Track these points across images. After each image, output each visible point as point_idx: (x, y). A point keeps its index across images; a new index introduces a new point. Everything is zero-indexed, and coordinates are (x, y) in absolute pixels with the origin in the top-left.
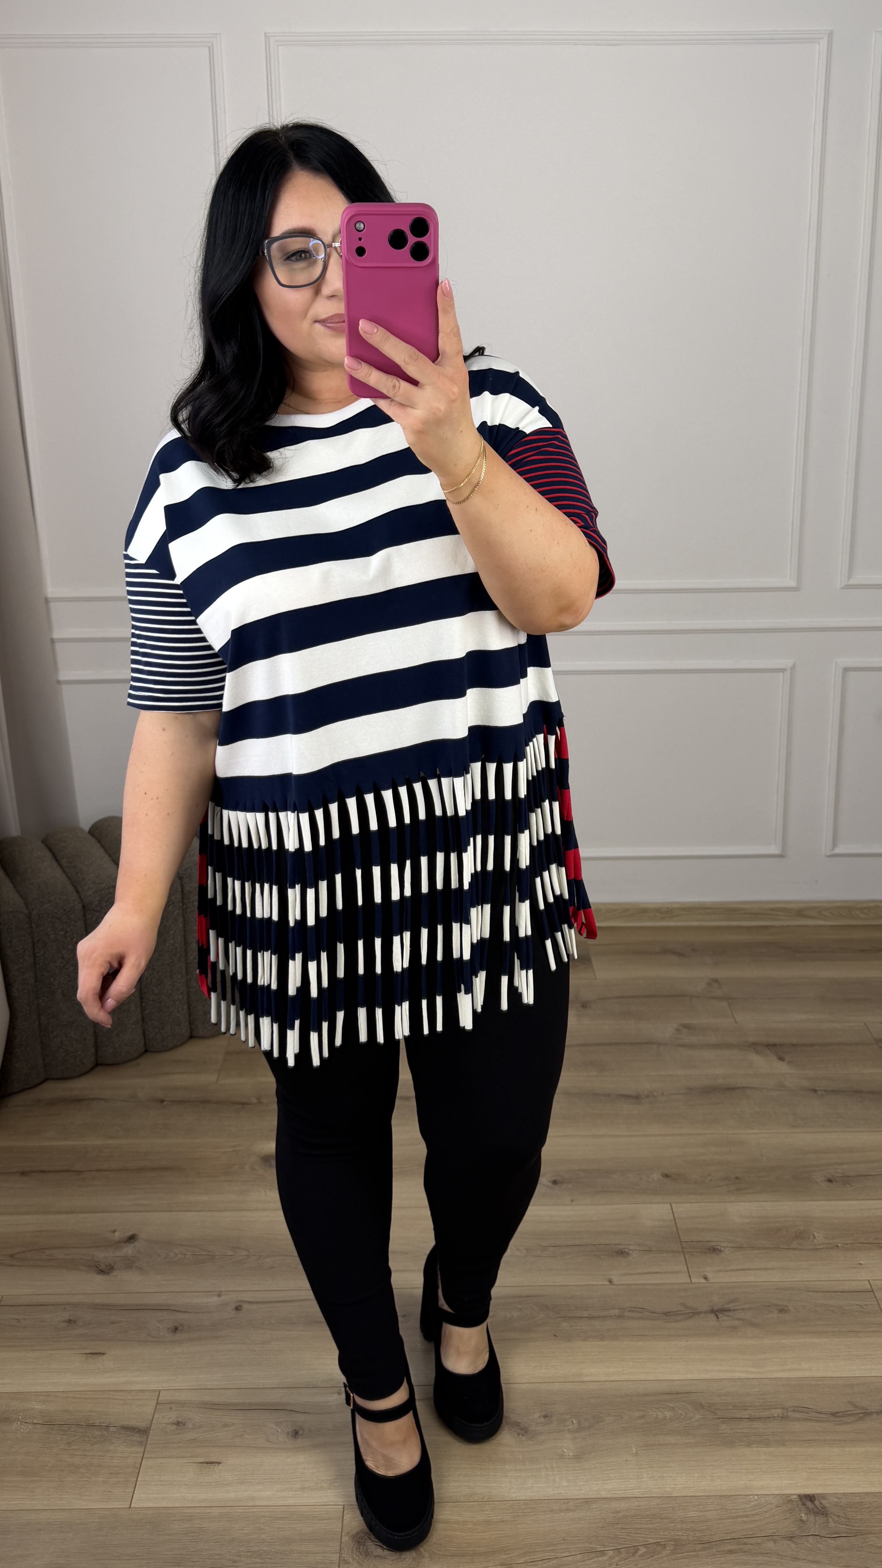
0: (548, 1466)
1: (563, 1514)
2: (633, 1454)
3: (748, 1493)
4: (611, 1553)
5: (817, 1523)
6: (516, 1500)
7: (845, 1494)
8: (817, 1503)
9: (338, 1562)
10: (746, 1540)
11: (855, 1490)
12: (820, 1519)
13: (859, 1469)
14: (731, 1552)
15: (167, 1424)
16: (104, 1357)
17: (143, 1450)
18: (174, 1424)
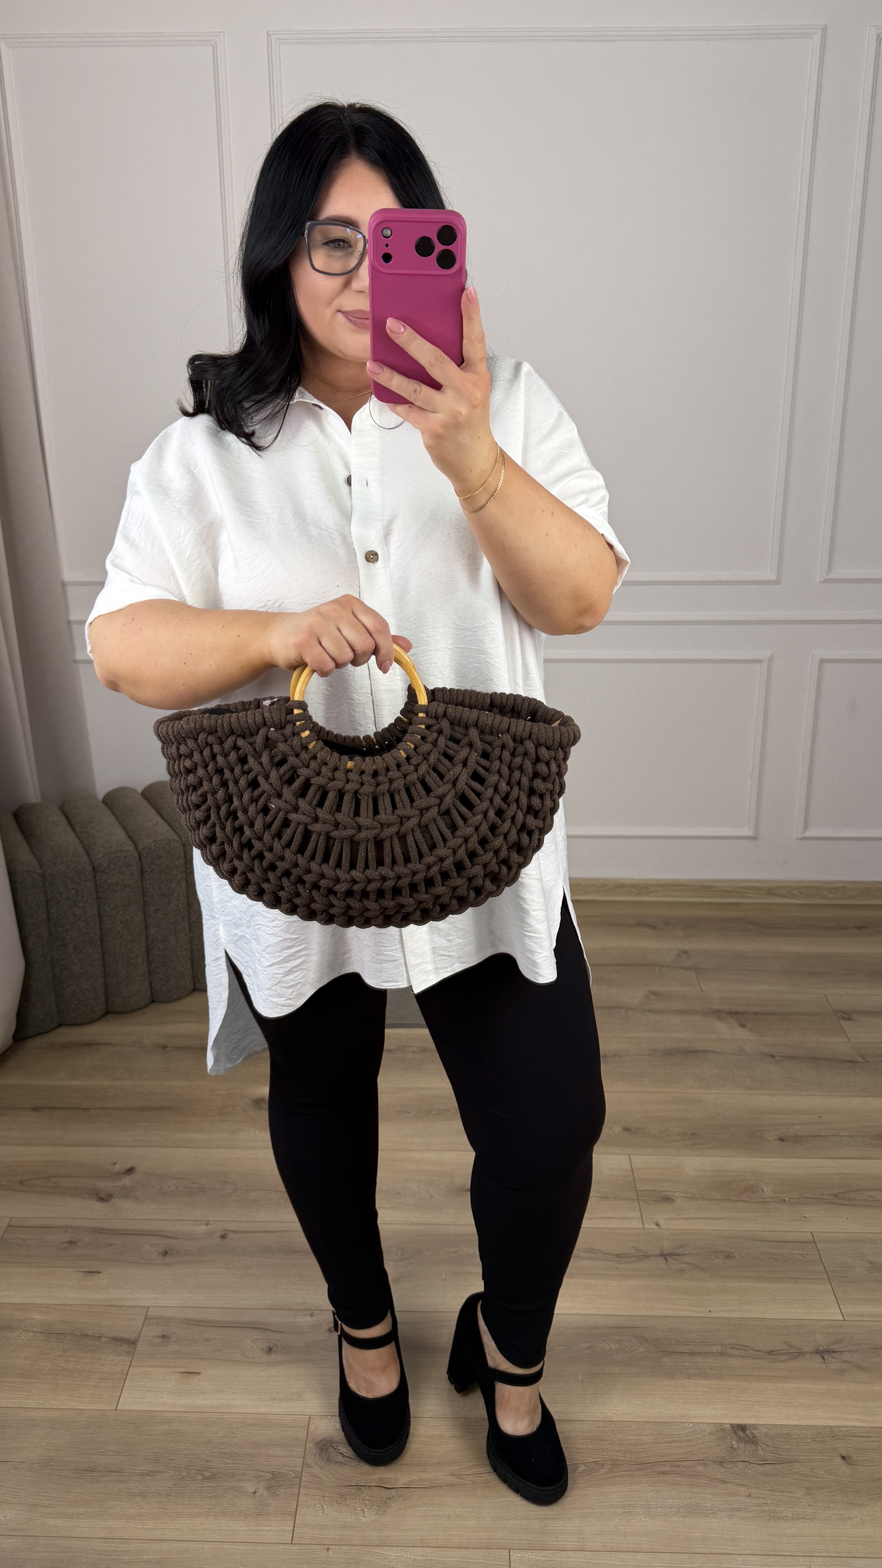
3: (685, 1421)
5: (748, 1450)
7: (775, 1426)
8: (748, 1432)
9: (301, 1465)
10: (679, 1463)
11: (785, 1423)
12: (750, 1448)
13: (790, 1403)
14: (664, 1473)
15: (154, 1337)
16: (100, 1276)
17: (131, 1359)
18: (160, 1337)
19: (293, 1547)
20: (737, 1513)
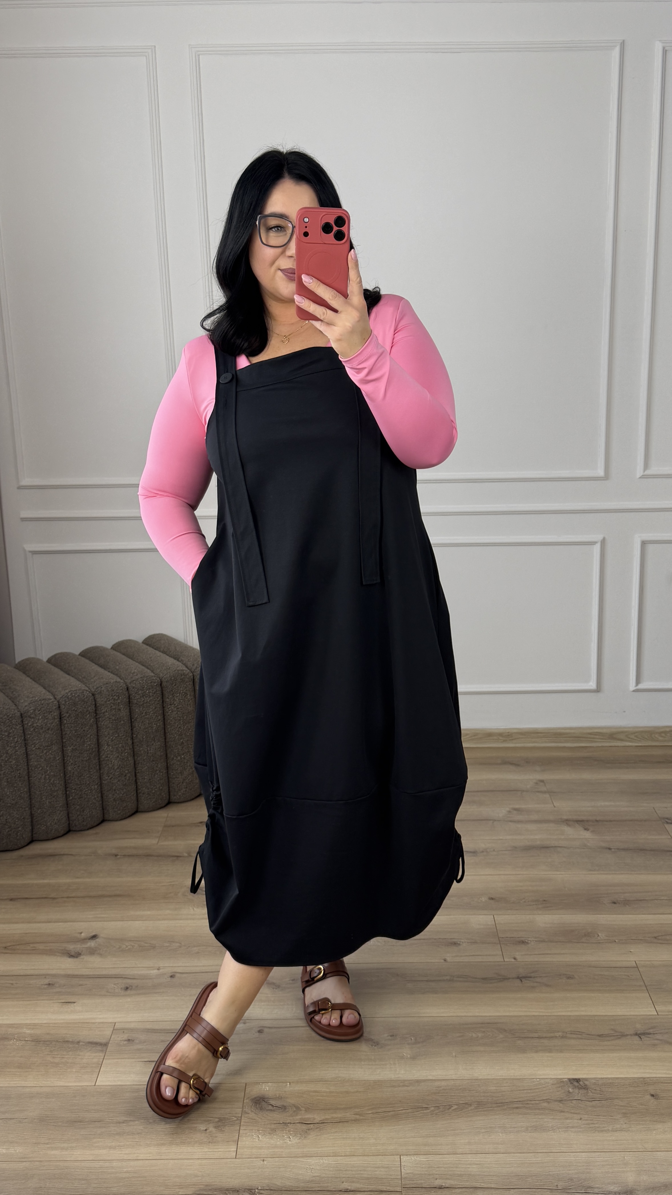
0: (392, 1062)
1: (400, 1088)
2: (453, 1056)
3: (532, 1078)
4: (433, 1108)
5: (581, 1093)
6: (367, 1081)
7: (602, 1078)
8: (581, 1083)
9: (241, 1113)
10: (529, 1102)
11: (609, 1076)
13: (614, 1065)
14: (517, 1108)
15: (121, 1041)
16: (75, 1004)
17: (104, 1055)
18: (126, 1040)
19: (237, 1160)
20: (571, 1129)
